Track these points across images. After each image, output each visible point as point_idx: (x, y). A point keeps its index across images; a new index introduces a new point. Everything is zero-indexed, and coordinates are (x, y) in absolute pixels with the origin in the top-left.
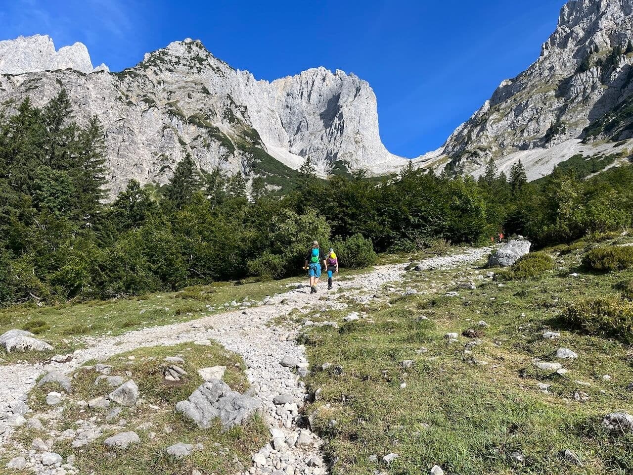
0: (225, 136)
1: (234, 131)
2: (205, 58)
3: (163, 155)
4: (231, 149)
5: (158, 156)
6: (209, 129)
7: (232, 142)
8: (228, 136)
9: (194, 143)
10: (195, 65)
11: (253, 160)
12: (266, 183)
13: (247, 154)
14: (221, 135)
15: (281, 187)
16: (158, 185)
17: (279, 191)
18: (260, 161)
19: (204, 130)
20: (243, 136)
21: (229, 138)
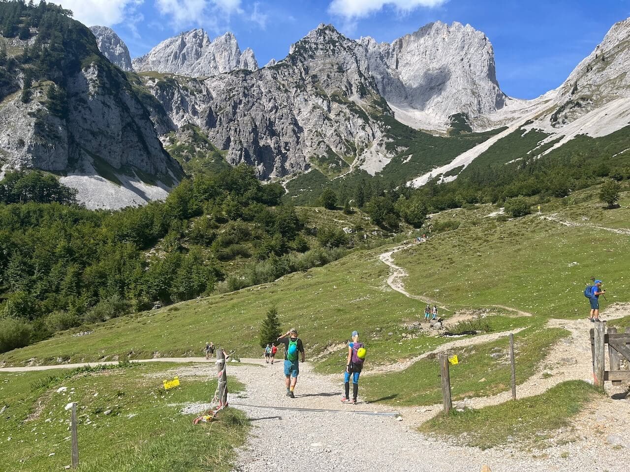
0: (360, 109)
1: (366, 102)
2: (337, 40)
3: (316, 131)
4: (366, 120)
5: (313, 132)
6: (348, 104)
7: (367, 113)
8: (362, 108)
9: (338, 118)
10: (330, 47)
11: (384, 127)
12: (396, 146)
13: (379, 122)
14: (357, 108)
15: (408, 148)
16: (318, 156)
17: (407, 151)
18: (389, 127)
19: (344, 106)
20: (374, 105)
21: (364, 110)
